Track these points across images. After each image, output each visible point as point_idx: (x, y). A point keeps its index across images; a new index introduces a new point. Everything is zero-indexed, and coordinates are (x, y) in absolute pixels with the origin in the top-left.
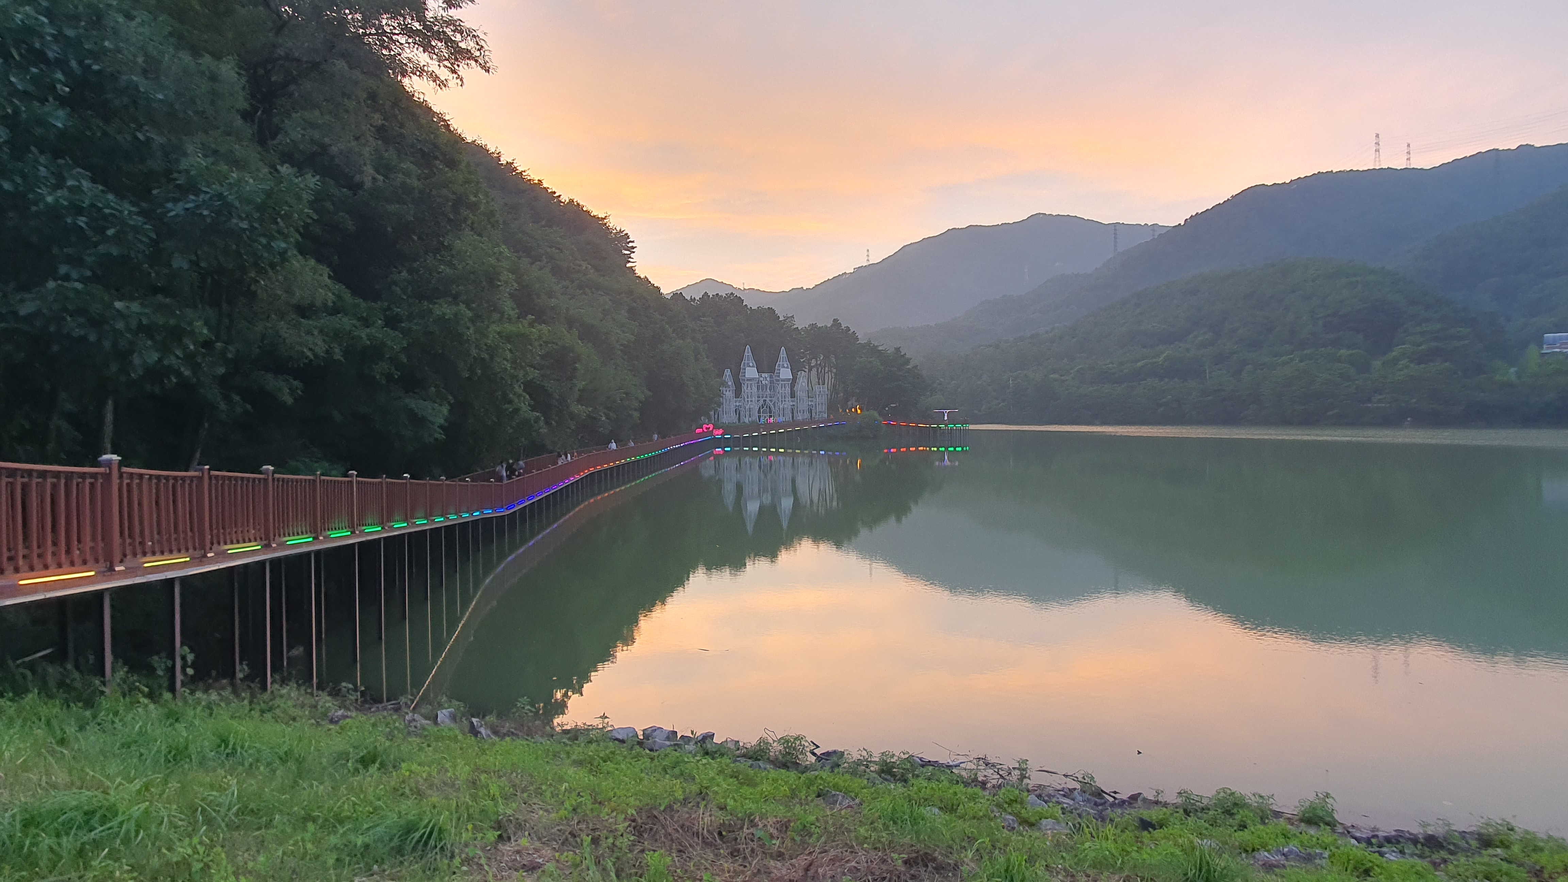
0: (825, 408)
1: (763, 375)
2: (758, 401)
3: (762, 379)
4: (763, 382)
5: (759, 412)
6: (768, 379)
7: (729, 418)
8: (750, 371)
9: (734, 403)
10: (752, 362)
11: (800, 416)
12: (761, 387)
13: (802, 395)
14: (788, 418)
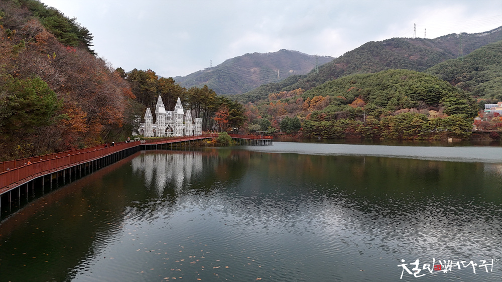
0: (200, 129)
1: (168, 112)
2: (165, 125)
3: (167, 114)
5: (166, 131)
6: (171, 114)
7: (149, 134)
8: (161, 109)
9: (152, 126)
10: (162, 105)
11: (188, 134)
12: (167, 118)
13: (189, 123)
14: (181, 135)
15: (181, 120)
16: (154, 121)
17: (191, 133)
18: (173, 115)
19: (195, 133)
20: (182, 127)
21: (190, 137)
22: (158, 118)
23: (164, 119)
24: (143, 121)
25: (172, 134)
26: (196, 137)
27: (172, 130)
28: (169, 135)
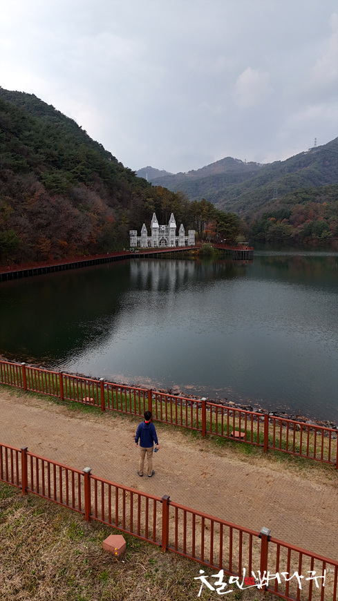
0: (193, 240)
1: (162, 226)
2: (159, 238)
5: (160, 243)
6: (165, 228)
7: (144, 245)
8: (155, 225)
9: (148, 238)
10: (156, 221)
11: (180, 245)
12: (161, 231)
13: (182, 234)
14: (174, 245)
15: (174, 232)
16: (149, 234)
17: (184, 244)
18: (167, 229)
19: (188, 243)
20: (175, 239)
21: (182, 247)
22: (153, 233)
23: (157, 233)
24: (139, 235)
25: (166, 244)
26: (189, 247)
27: (166, 241)
28: (163, 245)
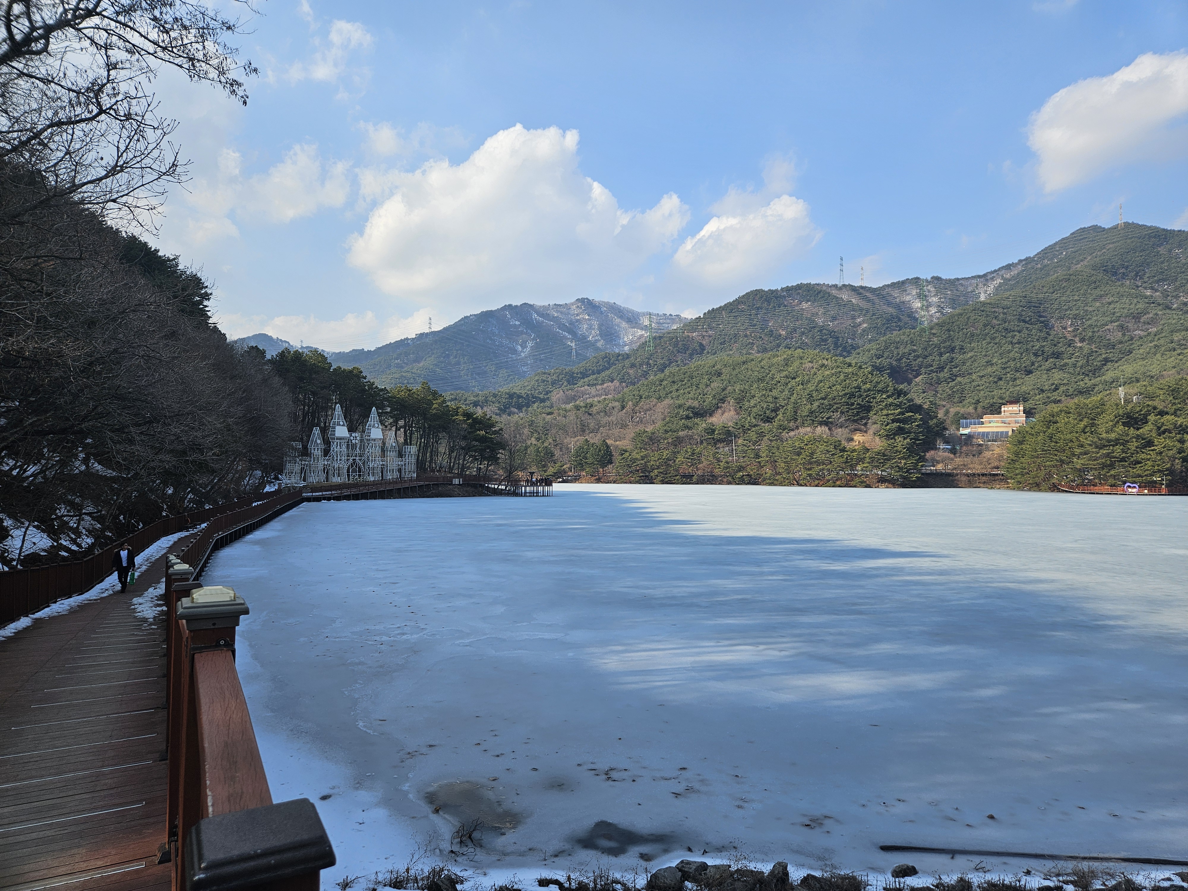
0: (413, 467)
1: (353, 435)
2: (348, 460)
3: (352, 438)
4: (353, 441)
5: (348, 471)
6: (358, 438)
7: (316, 477)
8: (340, 429)
9: (322, 462)
10: (343, 422)
11: (389, 477)
12: (350, 446)
13: (391, 454)
14: (377, 477)
15: (378, 450)
16: (326, 452)
17: (396, 475)
18: (361, 441)
19: (403, 473)
20: (378, 463)
21: (394, 482)
22: (334, 447)
23: (344, 448)
24: (306, 452)
25: (360, 476)
27: (359, 468)
28: (355, 479)
